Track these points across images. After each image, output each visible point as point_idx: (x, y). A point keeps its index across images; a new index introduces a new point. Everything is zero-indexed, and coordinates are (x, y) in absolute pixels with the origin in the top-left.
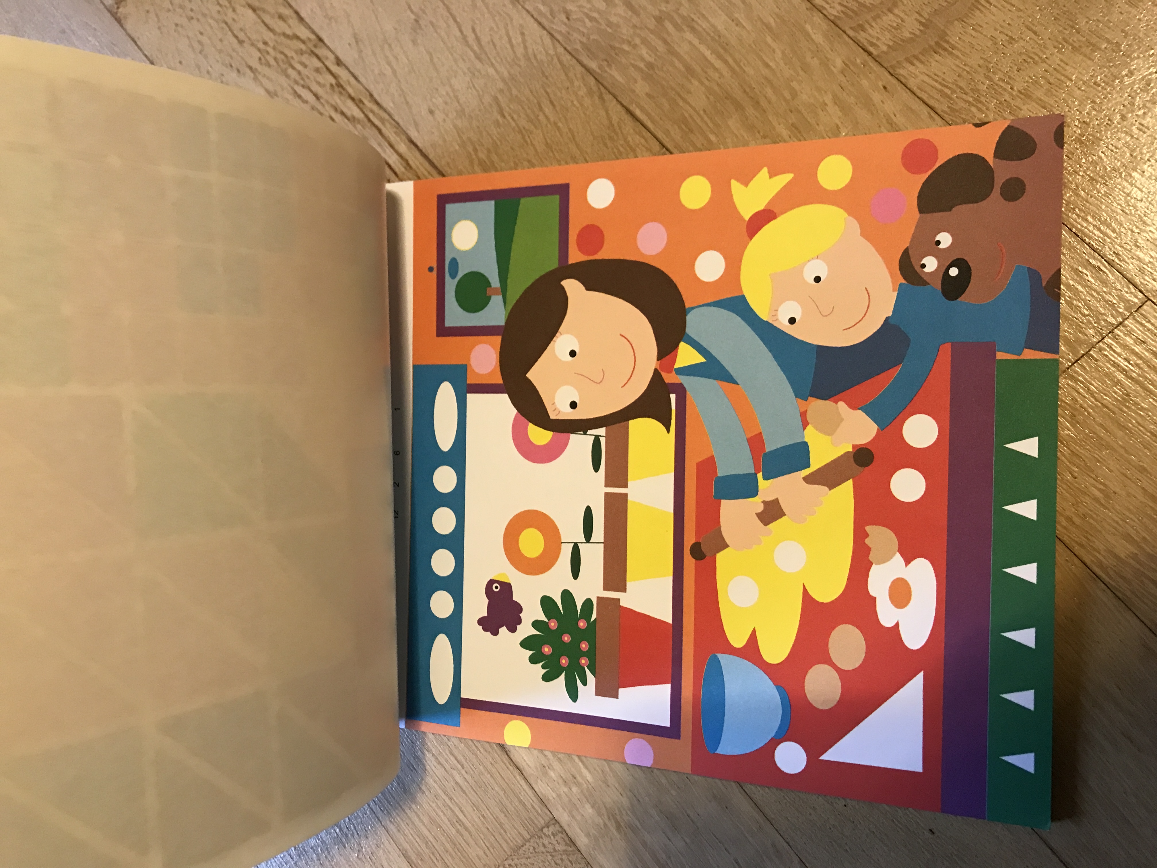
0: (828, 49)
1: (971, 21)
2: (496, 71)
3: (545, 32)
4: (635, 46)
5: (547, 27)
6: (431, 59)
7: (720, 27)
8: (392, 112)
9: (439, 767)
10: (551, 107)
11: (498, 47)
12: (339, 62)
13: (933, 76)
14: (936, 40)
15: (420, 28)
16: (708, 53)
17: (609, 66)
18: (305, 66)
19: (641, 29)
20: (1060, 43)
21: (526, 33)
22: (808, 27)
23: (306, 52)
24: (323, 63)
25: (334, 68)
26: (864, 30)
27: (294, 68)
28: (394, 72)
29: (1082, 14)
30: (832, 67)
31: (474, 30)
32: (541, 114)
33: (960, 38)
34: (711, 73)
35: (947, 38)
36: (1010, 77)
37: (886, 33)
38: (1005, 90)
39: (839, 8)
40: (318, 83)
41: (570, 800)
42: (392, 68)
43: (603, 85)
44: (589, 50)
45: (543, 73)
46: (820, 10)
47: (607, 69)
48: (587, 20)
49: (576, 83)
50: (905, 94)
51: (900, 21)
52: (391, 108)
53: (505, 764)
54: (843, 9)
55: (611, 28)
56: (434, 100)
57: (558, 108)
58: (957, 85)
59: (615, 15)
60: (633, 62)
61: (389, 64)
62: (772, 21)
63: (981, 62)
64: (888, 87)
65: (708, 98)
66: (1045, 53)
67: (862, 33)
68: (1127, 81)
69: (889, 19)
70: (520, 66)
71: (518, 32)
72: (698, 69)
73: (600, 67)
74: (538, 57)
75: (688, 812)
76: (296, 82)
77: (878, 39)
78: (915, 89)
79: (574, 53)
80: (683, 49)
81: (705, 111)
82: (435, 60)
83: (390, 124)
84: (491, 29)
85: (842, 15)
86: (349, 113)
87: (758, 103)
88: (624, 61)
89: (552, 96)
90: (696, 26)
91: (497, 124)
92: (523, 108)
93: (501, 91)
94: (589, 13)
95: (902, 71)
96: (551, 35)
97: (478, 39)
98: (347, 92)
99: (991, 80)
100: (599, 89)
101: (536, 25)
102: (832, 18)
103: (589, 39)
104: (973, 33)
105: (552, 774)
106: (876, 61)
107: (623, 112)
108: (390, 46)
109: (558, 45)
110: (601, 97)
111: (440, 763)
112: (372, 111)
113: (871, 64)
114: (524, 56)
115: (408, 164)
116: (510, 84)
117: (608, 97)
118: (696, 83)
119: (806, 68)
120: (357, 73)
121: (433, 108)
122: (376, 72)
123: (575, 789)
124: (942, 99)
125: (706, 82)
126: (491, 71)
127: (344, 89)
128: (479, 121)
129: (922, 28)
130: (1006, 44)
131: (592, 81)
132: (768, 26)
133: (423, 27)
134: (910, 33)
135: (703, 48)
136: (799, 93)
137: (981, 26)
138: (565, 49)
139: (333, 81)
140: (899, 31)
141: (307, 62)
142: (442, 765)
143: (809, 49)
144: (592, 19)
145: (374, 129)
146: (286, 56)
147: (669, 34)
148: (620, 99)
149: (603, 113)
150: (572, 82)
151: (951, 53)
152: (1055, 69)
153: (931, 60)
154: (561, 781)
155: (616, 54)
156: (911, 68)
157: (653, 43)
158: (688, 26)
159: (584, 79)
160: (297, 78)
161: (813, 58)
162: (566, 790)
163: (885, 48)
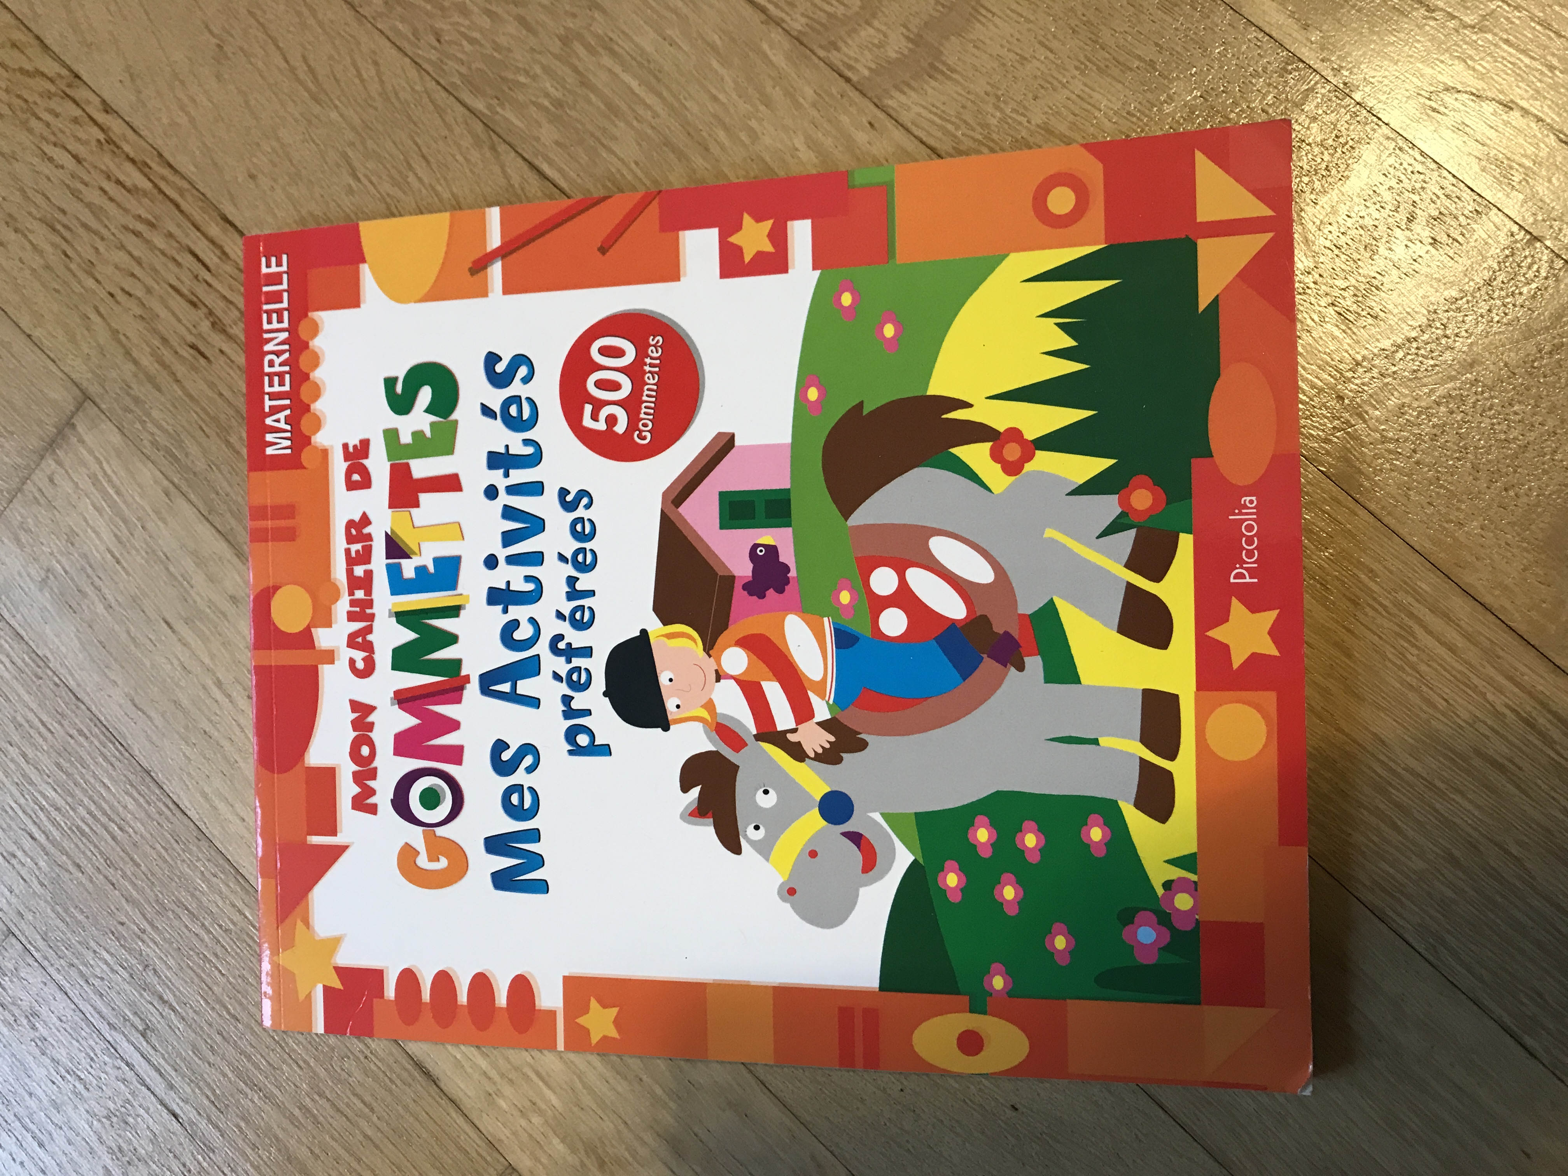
0: (793, 75)
1: (971, 37)
2: (342, 115)
3: (407, 60)
4: (534, 77)
5: (410, 53)
6: (247, 102)
7: (649, 49)
8: (194, 178)
9: (338, 1116)
10: (424, 164)
11: (343, 84)
12: (107, 109)
13: (930, 107)
14: (930, 61)
15: (227, 58)
16: (634, 84)
17: (502, 105)
18: (57, 115)
19: (540, 53)
20: (1082, 63)
21: (381, 61)
22: (765, 46)
23: (55, 95)
24: (84, 110)
25: (101, 117)
26: (838, 49)
27: (39, 118)
28: (192, 120)
29: (1105, 25)
30: (801, 100)
31: (305, 59)
32: (411, 174)
33: (959, 59)
34: (641, 111)
35: (944, 58)
36: (1025, 108)
37: (866, 52)
38: (1020, 123)
39: (803, 20)
40: (79, 140)
41: (530, 1136)
42: (187, 114)
43: (494, 132)
44: (471, 83)
45: (409, 117)
46: (778, 23)
47: (499, 109)
48: (465, 43)
49: (457, 130)
50: (896, 132)
51: (882, 36)
52: (193, 173)
53: (434, 1098)
54: (809, 22)
55: (500, 53)
56: (255, 160)
57: (434, 166)
58: (961, 119)
59: (504, 34)
60: (534, 99)
61: (182, 108)
62: (716, 38)
63: (989, 88)
64: (876, 125)
65: (639, 145)
66: (1064, 76)
67: (835, 52)
68: (1167, 109)
69: (867, 33)
70: (376, 109)
71: (370, 61)
72: (624, 107)
73: (490, 107)
74: (401, 95)
75: (696, 1129)
76: (44, 138)
77: (857, 60)
78: (909, 125)
79: (450, 90)
80: (600, 79)
81: (636, 163)
82: (253, 102)
83: (192, 195)
84: (331, 58)
85: (808, 30)
86: (128, 184)
87: (707, 149)
88: (521, 98)
89: (425, 150)
90: (616, 48)
91: (350, 191)
92: (385, 167)
93: (352, 144)
94: (466, 31)
95: (890, 102)
96: (416, 63)
97: (311, 70)
98: (123, 152)
99: (1001, 111)
100: (490, 137)
101: (394, 52)
102: (795, 33)
103: (470, 68)
104: (975, 51)
105: (502, 1103)
106: (857, 89)
107: (525, 167)
108: (182, 83)
109: (428, 78)
110: (493, 148)
111: (338, 1110)
112: (163, 178)
113: (851, 94)
114: (380, 94)
115: (224, 253)
116: (364, 134)
117: (502, 148)
118: (622, 125)
119: (767, 102)
120: (136, 124)
121: (254, 172)
122: (165, 121)
123: (536, 1120)
124: (944, 138)
125: (635, 123)
126: (334, 115)
127: (118, 147)
128: (322, 187)
129: (910, 45)
130: (1017, 65)
131: (479, 128)
132: (713, 48)
133: (230, 55)
134: (897, 52)
135: (626, 78)
136: (760, 134)
137: (984, 43)
138: (438, 83)
139: (102, 137)
140: (882, 50)
141: (59, 110)
142: (342, 1113)
143: (769, 76)
144: (472, 41)
145: (168, 203)
146: (26, 101)
147: (580, 60)
148: (520, 151)
149: (497, 169)
150: (450, 130)
151: (949, 78)
152: (1078, 96)
153: (926, 86)
154: (516, 1113)
155: (510, 89)
156: (902, 98)
157: (560, 73)
158: (606, 48)
159: (467, 124)
160: (46, 133)
161: (774, 87)
162: (523, 1122)
163: (866, 73)
